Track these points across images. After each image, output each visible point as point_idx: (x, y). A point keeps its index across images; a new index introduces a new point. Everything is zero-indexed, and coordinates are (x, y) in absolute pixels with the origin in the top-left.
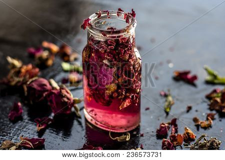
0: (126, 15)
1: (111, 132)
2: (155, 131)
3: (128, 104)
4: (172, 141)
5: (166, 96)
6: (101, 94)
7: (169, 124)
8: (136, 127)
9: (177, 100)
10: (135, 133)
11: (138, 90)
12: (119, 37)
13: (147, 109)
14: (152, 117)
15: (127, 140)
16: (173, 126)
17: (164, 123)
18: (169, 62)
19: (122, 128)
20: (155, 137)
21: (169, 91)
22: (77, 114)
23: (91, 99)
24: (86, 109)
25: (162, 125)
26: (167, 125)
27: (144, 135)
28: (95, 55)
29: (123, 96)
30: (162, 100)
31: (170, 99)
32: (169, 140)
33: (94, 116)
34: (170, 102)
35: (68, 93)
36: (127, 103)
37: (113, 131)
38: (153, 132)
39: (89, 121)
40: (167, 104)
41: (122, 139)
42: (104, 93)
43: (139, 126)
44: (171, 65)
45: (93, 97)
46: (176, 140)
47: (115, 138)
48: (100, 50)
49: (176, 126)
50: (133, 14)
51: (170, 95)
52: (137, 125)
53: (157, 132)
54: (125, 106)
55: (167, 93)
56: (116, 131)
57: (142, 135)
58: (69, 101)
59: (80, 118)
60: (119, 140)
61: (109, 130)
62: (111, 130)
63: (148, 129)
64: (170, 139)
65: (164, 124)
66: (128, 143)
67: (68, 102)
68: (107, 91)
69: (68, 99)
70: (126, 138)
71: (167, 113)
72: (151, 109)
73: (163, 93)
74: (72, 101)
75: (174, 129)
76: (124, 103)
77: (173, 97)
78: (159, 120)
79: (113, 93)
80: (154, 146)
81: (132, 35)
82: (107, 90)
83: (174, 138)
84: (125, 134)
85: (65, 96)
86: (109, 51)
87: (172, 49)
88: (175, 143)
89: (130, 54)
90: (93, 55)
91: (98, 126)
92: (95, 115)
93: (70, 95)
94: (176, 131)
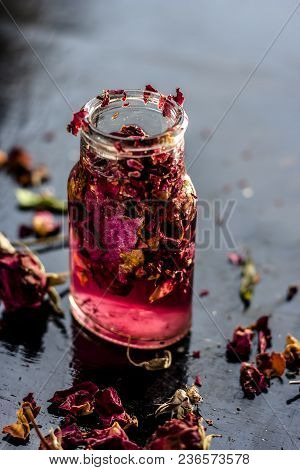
0: (163, 99)
1: (131, 349)
2: (224, 345)
3: (168, 291)
4: (262, 368)
5: (241, 263)
6: (110, 269)
7: (253, 328)
8: (182, 336)
9: (266, 272)
10: (181, 350)
11: (190, 262)
12: (152, 152)
13: (204, 294)
14: (214, 313)
15: (166, 366)
16: (261, 334)
17: (243, 327)
18: (242, 185)
19: (153, 340)
20: (224, 357)
21: (248, 253)
22: (55, 308)
23: (86, 280)
24: (76, 298)
25: (239, 333)
26: (248, 332)
27: (201, 355)
28: (98, 190)
29: (158, 276)
30: (234, 273)
31: (251, 270)
32: (255, 367)
33: (91, 313)
34: (251, 278)
35: (34, 263)
36: (165, 290)
37: (135, 346)
38: (219, 347)
39: (81, 321)
40: (245, 281)
41: (155, 364)
42: (116, 269)
43: (189, 334)
44: (247, 193)
45: (91, 275)
46: (269, 366)
47: (141, 364)
48: (110, 179)
49: (267, 333)
50: (179, 98)
51: (249, 261)
52: (186, 332)
53: (228, 347)
54: (161, 295)
55: (244, 256)
56: (140, 347)
57: (197, 355)
58: (39, 283)
59: (62, 316)
60: (148, 368)
61: (126, 344)
62: (131, 345)
63: (208, 340)
64: (258, 363)
65: (243, 331)
66: (167, 374)
67: (36, 285)
68: (123, 266)
69: (37, 277)
70: (164, 362)
71: (247, 303)
72: (212, 295)
73: (234, 258)
74: (44, 281)
75: (263, 340)
76: (159, 290)
77: (258, 266)
78: (229, 318)
79: (135, 269)
80: (223, 379)
81: (178, 146)
82: (123, 263)
83: (265, 362)
84: (161, 353)
85: (30, 273)
86: (128, 181)
87: (247, 155)
88: (268, 372)
89: (173, 187)
90: (92, 188)
91: (101, 336)
92: (95, 311)
93: (40, 268)
94: (269, 345)
